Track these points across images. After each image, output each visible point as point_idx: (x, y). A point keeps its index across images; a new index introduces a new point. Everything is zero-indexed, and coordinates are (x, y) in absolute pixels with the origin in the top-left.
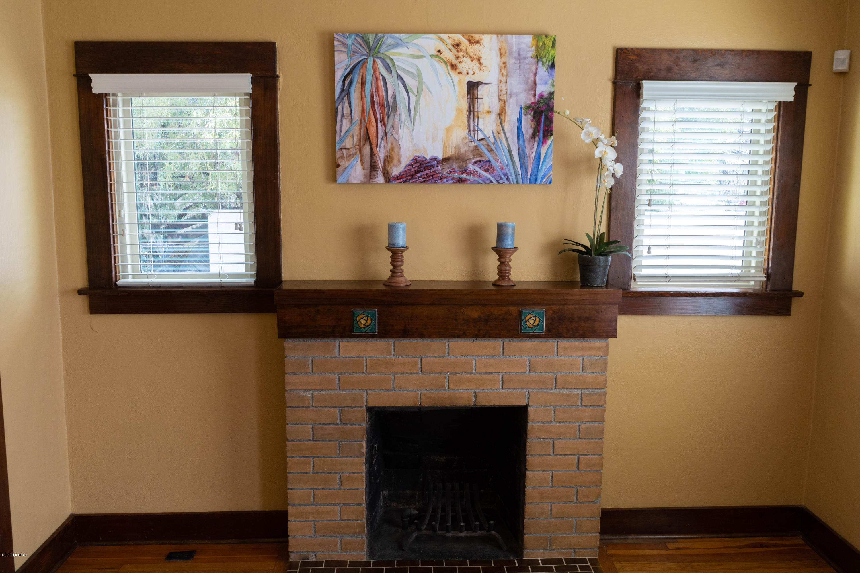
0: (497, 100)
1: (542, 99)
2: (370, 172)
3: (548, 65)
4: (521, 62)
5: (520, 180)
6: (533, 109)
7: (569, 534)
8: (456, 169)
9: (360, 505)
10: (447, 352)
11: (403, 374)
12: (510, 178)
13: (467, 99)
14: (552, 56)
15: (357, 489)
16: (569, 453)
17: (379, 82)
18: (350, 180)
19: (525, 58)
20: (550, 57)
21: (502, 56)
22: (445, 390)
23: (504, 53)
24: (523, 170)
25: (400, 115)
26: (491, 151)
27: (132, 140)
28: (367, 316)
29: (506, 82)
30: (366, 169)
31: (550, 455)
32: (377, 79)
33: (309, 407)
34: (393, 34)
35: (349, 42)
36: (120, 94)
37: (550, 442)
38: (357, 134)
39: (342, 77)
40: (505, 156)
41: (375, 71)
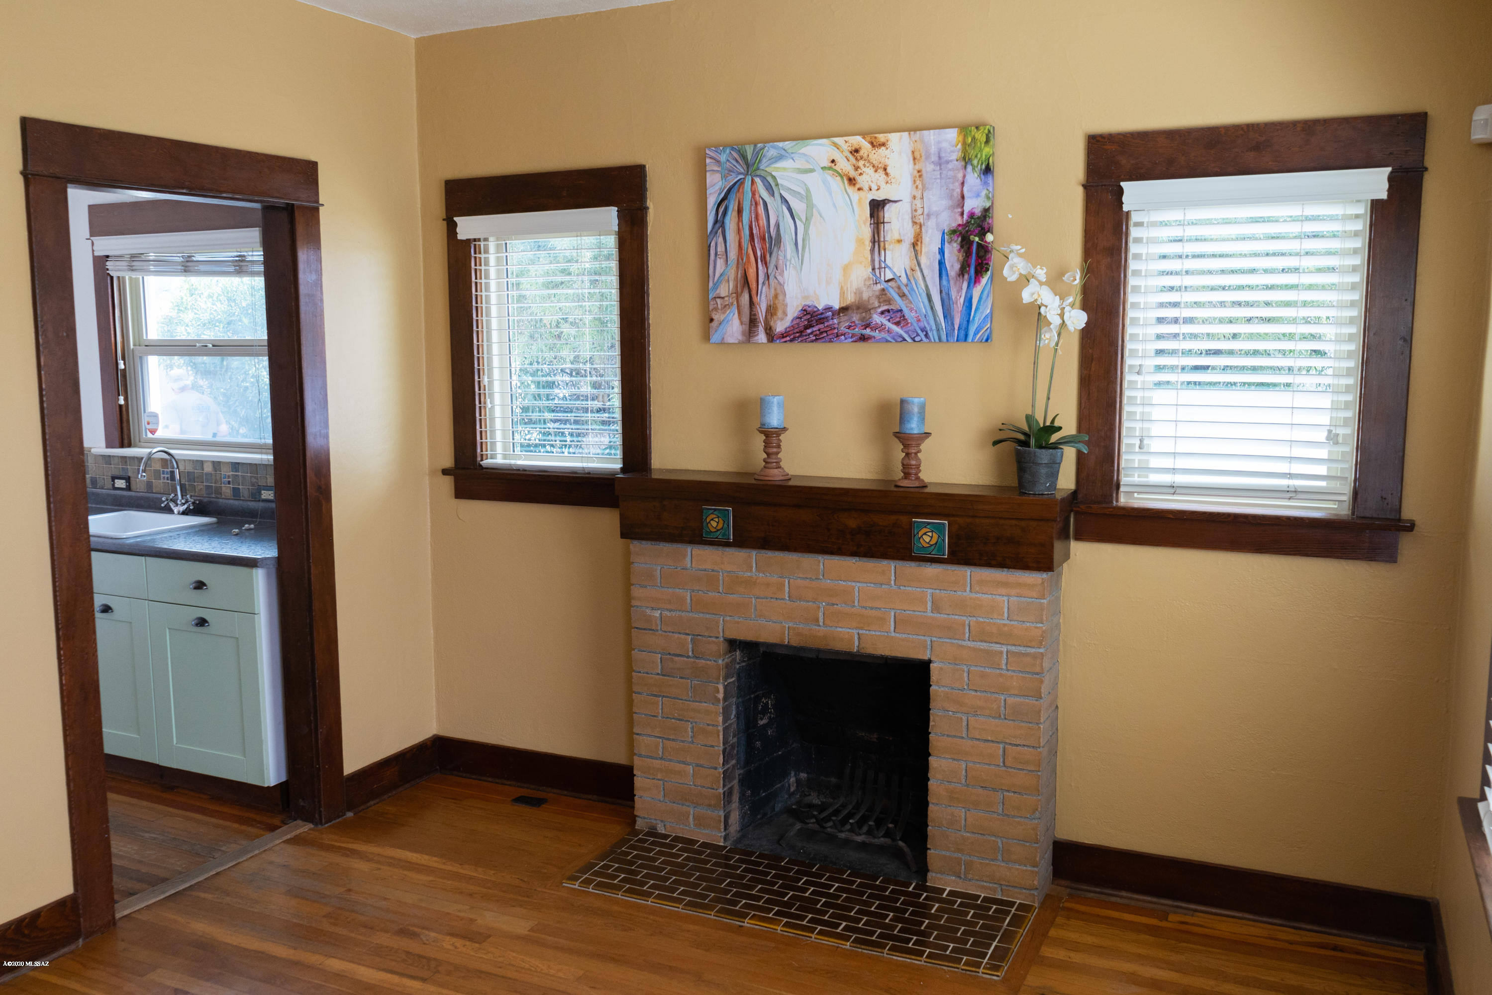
0: (911, 224)
1: (973, 218)
2: (749, 327)
3: (981, 169)
4: (942, 167)
5: (944, 337)
6: (961, 233)
7: (993, 860)
8: (857, 322)
9: (716, 768)
10: (821, 573)
11: (767, 599)
12: (930, 334)
13: (871, 224)
14: (986, 156)
15: (712, 746)
16: (989, 738)
17: (759, 207)
18: (725, 339)
19: (948, 162)
20: (984, 157)
21: (916, 161)
22: (819, 626)
23: (918, 157)
24: (948, 322)
25: (785, 251)
26: (903, 295)
27: (506, 293)
28: (718, 517)
29: (922, 198)
30: (745, 324)
31: (963, 738)
32: (756, 204)
33: (657, 630)
34: (775, 143)
35: (723, 158)
36: (491, 239)
37: (961, 719)
38: (733, 279)
39: (715, 204)
40: (923, 303)
41: (754, 194)
